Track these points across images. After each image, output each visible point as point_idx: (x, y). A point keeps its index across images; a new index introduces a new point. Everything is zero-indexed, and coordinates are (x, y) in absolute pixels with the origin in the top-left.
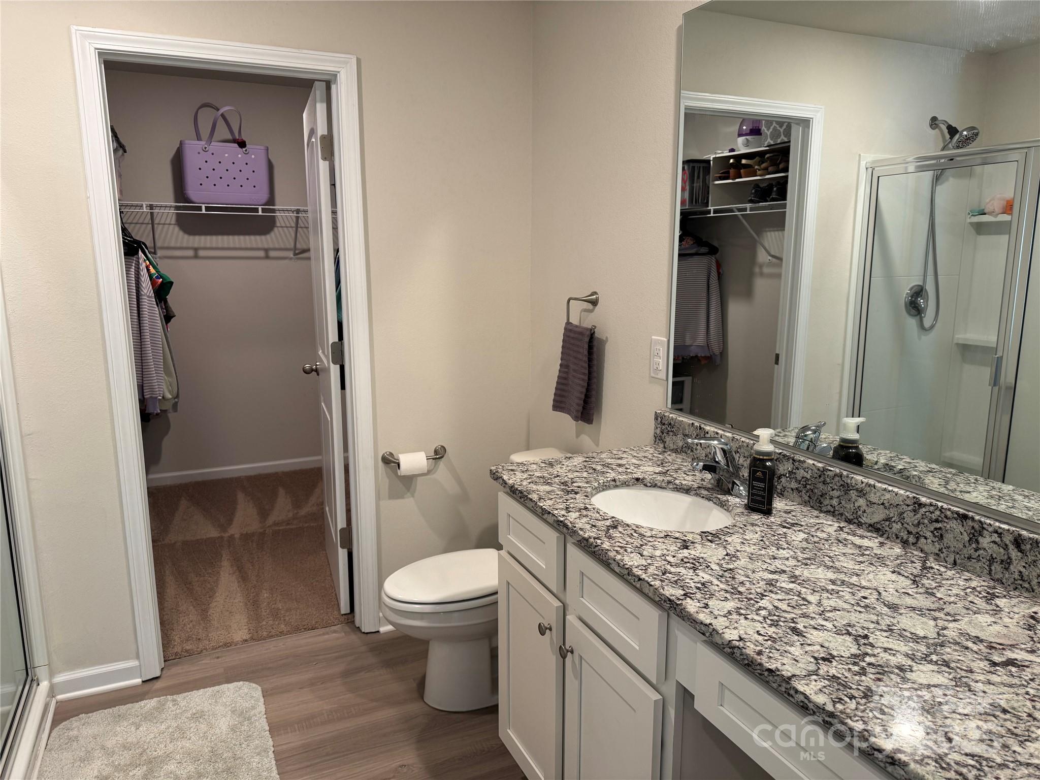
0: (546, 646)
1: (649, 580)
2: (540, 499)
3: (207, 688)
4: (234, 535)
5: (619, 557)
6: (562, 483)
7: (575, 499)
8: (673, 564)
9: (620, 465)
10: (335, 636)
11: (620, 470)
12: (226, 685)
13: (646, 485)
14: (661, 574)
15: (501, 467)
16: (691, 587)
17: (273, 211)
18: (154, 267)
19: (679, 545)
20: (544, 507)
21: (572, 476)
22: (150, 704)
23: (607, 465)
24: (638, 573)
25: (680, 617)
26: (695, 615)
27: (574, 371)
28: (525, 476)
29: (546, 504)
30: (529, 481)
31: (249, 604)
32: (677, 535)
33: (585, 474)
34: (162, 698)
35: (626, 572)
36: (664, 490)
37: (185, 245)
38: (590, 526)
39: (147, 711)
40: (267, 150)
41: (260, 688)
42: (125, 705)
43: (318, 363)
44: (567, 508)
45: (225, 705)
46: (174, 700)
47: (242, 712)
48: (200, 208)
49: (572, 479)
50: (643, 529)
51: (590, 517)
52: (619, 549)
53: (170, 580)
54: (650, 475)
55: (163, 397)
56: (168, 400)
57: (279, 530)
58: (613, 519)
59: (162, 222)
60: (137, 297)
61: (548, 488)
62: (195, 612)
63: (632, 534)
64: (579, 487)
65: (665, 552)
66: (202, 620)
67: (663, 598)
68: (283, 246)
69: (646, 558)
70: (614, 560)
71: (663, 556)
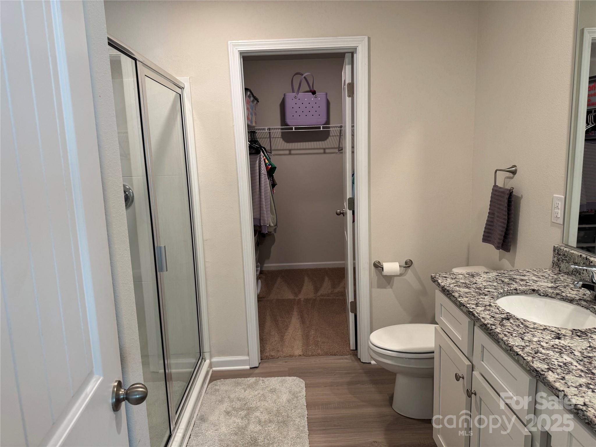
0: (460, 387)
1: (524, 356)
2: (459, 296)
3: (279, 377)
4: (301, 299)
5: (505, 338)
6: (478, 288)
7: (484, 299)
8: (545, 348)
9: (522, 280)
10: (346, 361)
11: (522, 283)
12: (288, 377)
13: (540, 295)
14: (534, 353)
15: (438, 275)
16: (554, 364)
17: (329, 127)
18: (268, 160)
19: (553, 336)
20: (461, 301)
21: (486, 284)
22: (252, 380)
23: (513, 280)
24: (517, 350)
25: (543, 383)
26: (553, 383)
27: (498, 216)
28: (453, 281)
29: (463, 300)
30: (455, 285)
31: (304, 336)
32: (554, 329)
33: (495, 284)
34: (257, 378)
35: (509, 349)
36: (553, 299)
37: (285, 148)
38: (490, 316)
39: (250, 383)
40: (327, 94)
41: (304, 382)
42: (241, 378)
43: (344, 210)
44: (477, 304)
45: (286, 388)
46: (263, 380)
47: (294, 393)
48: (292, 129)
49: (485, 286)
50: (528, 323)
51: (491, 311)
52: (507, 333)
53: (268, 318)
54: (543, 288)
55: (269, 225)
56: (272, 227)
57: (323, 299)
58: (508, 314)
59: (275, 137)
60: (259, 175)
61: (467, 290)
62: (278, 337)
63: (519, 325)
64: (489, 291)
65: (541, 339)
66: (281, 341)
67: (532, 368)
68: (333, 146)
69: (525, 341)
70: (502, 340)
71: (539, 341)
